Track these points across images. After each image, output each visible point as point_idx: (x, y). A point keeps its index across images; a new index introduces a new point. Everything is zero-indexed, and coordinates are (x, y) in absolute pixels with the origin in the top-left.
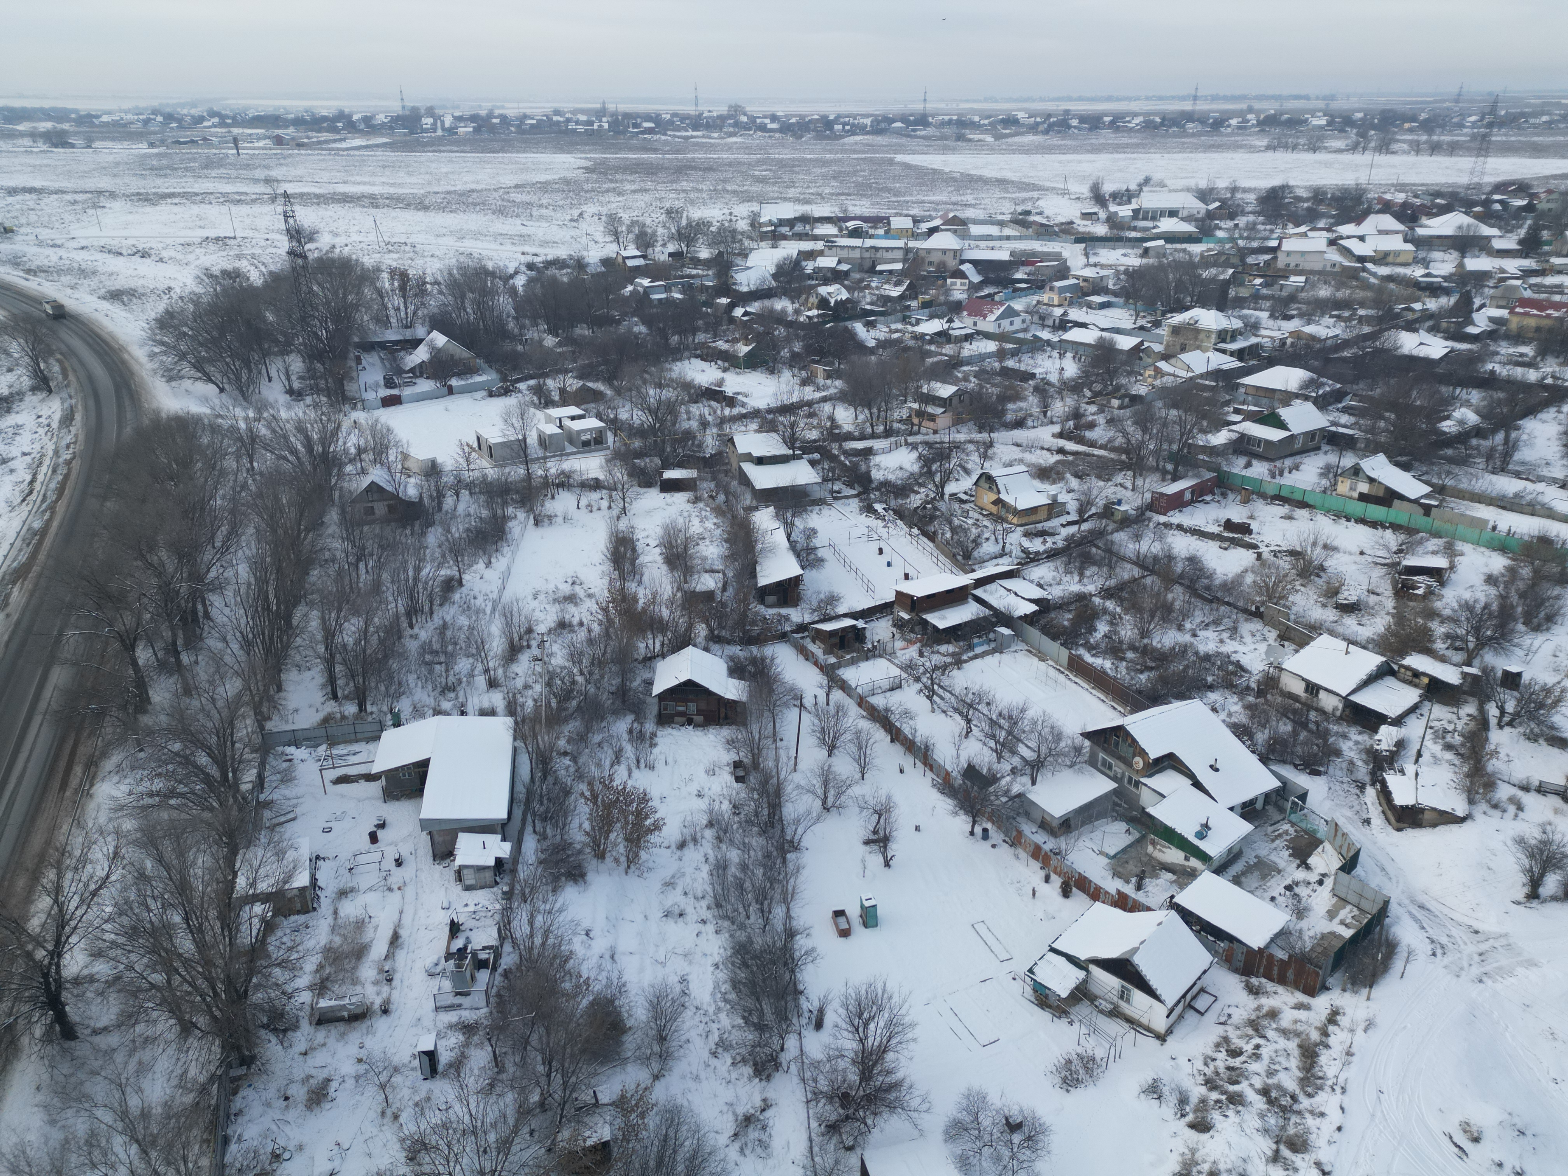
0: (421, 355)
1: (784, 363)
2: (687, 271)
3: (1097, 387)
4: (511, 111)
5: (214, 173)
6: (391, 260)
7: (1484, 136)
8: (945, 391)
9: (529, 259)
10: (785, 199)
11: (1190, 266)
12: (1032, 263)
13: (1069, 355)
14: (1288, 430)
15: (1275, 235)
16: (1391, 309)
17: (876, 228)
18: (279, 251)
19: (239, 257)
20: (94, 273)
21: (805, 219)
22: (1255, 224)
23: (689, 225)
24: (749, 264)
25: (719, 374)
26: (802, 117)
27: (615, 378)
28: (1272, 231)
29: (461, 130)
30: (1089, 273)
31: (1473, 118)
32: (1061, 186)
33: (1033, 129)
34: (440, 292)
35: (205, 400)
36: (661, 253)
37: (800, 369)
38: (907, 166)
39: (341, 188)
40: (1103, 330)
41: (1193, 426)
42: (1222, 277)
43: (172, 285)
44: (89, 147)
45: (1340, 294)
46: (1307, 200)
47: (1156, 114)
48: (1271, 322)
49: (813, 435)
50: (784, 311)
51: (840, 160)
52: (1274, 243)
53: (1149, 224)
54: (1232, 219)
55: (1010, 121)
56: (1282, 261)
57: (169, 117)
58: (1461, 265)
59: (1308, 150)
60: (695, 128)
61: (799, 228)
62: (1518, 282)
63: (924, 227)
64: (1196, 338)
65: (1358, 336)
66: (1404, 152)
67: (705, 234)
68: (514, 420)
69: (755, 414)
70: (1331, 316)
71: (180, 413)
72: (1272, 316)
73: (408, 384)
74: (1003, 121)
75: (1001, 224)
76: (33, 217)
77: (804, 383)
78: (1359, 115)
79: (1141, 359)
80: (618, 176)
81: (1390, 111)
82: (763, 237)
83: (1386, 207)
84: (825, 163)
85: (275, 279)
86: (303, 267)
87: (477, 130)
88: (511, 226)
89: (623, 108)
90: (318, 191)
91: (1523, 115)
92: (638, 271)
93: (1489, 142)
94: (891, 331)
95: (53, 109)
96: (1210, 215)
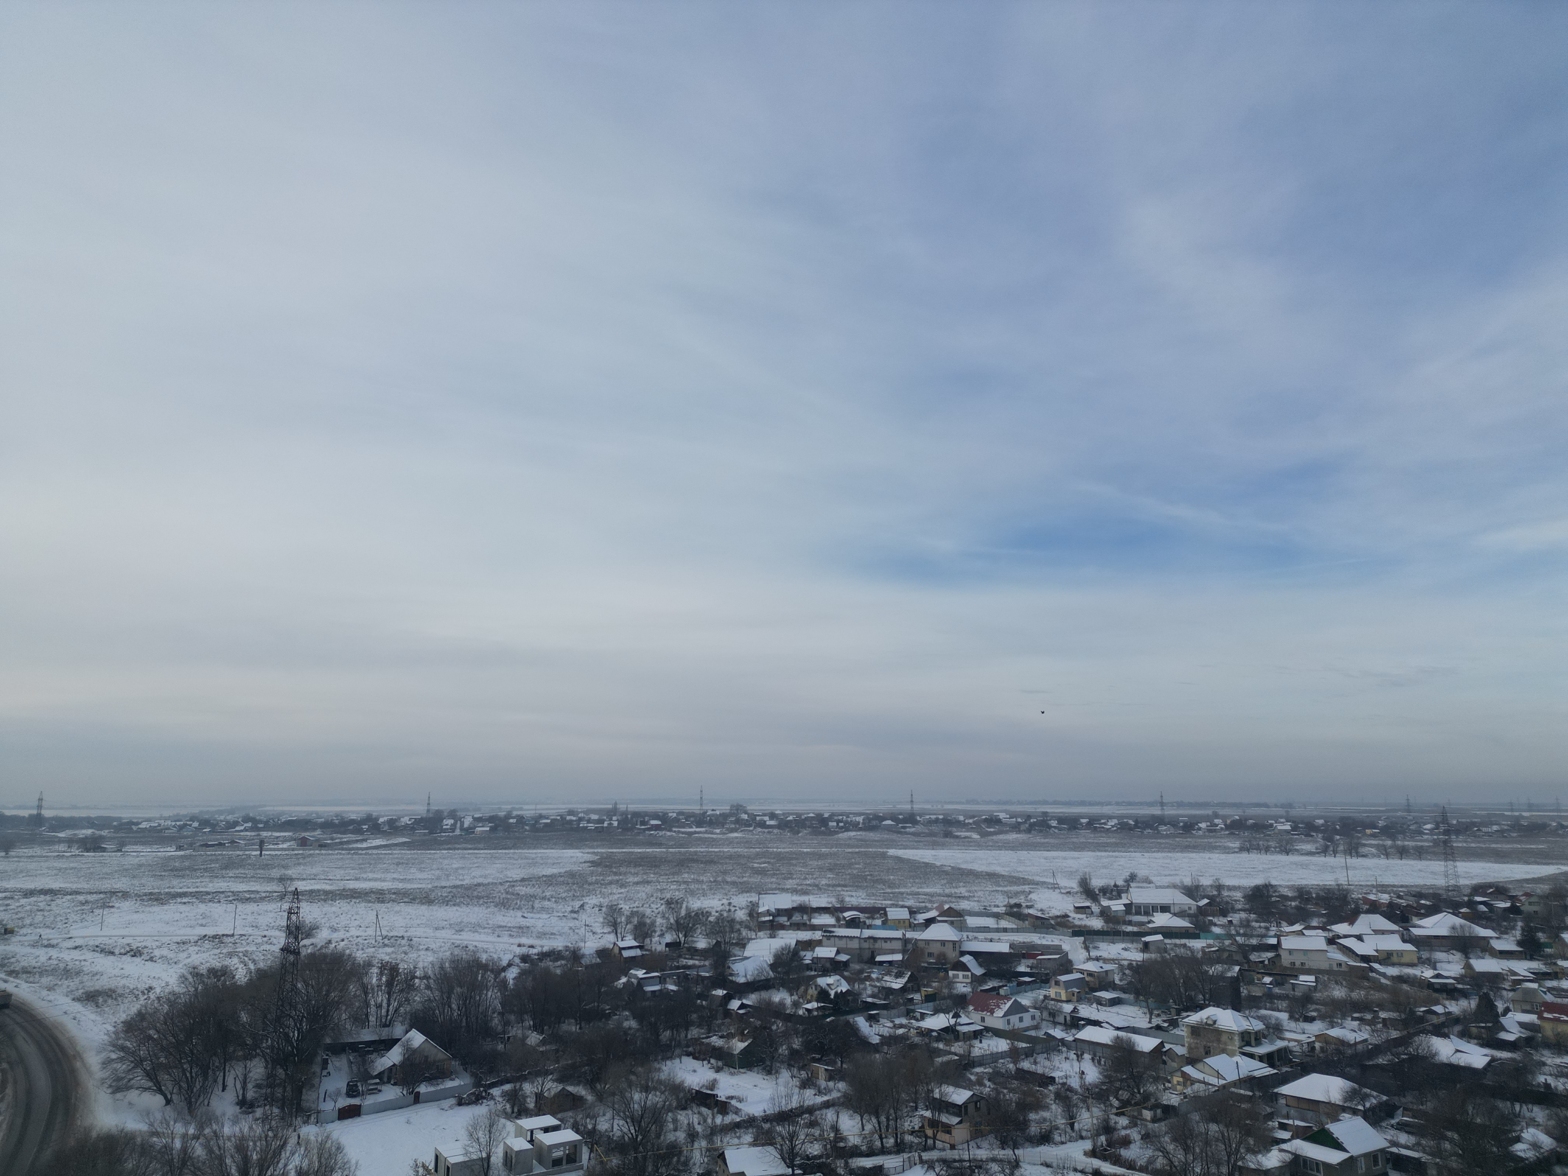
0: (394, 1056)
1: (782, 1062)
2: (684, 962)
3: (1125, 1095)
4: (528, 811)
5: (232, 873)
6: (385, 955)
7: (1445, 842)
8: (960, 1096)
9: (524, 950)
10: (784, 890)
11: (1193, 962)
12: (1034, 956)
13: (1087, 1056)
14: (1344, 1150)
15: (1272, 933)
16: (1412, 1013)
17: (873, 918)
18: (273, 948)
19: (230, 955)
20: (78, 973)
21: (803, 909)
22: (1248, 921)
23: (688, 915)
24: (746, 954)
25: (711, 1075)
26: (799, 815)
27: (599, 1080)
28: (1267, 929)
29: (478, 829)
30: (1092, 967)
31: (1428, 826)
32: (1051, 881)
33: (1016, 828)
34: (428, 987)
35: (146, 1114)
36: (658, 944)
37: (800, 1069)
38: (899, 859)
39: (352, 885)
40: (1118, 1029)
41: (1239, 1144)
42: (1229, 974)
43: (154, 985)
44: (120, 851)
45: (1355, 995)
46: (1293, 899)
47: (1129, 817)
48: (1293, 1025)
49: (815, 1149)
50: (782, 1004)
51: (835, 854)
52: (1274, 941)
53: (1143, 919)
54: (1225, 916)
55: (992, 821)
56: (1286, 960)
57: (205, 823)
58: (1468, 966)
59: (1279, 852)
60: (699, 824)
61: (797, 918)
62: (1534, 986)
63: (921, 918)
64: (1219, 1041)
65: (1388, 1041)
66: (1374, 856)
67: (704, 925)
68: (481, 1134)
69: (750, 1122)
70: (1354, 1019)
72: (1291, 1017)
73: (372, 1092)
74: (986, 820)
75: (997, 916)
76: (39, 917)
77: (805, 1085)
78: (1321, 822)
79: (1165, 1063)
80: (622, 869)
81: (1349, 818)
82: (762, 926)
83: (1374, 908)
84: (821, 856)
85: (261, 976)
86: (293, 964)
87: (493, 829)
88: (513, 918)
89: (632, 808)
90: (328, 888)
91: (1474, 824)
92: (634, 962)
93: (1452, 847)
94: (896, 1027)
95: (97, 818)
96: (1202, 911)
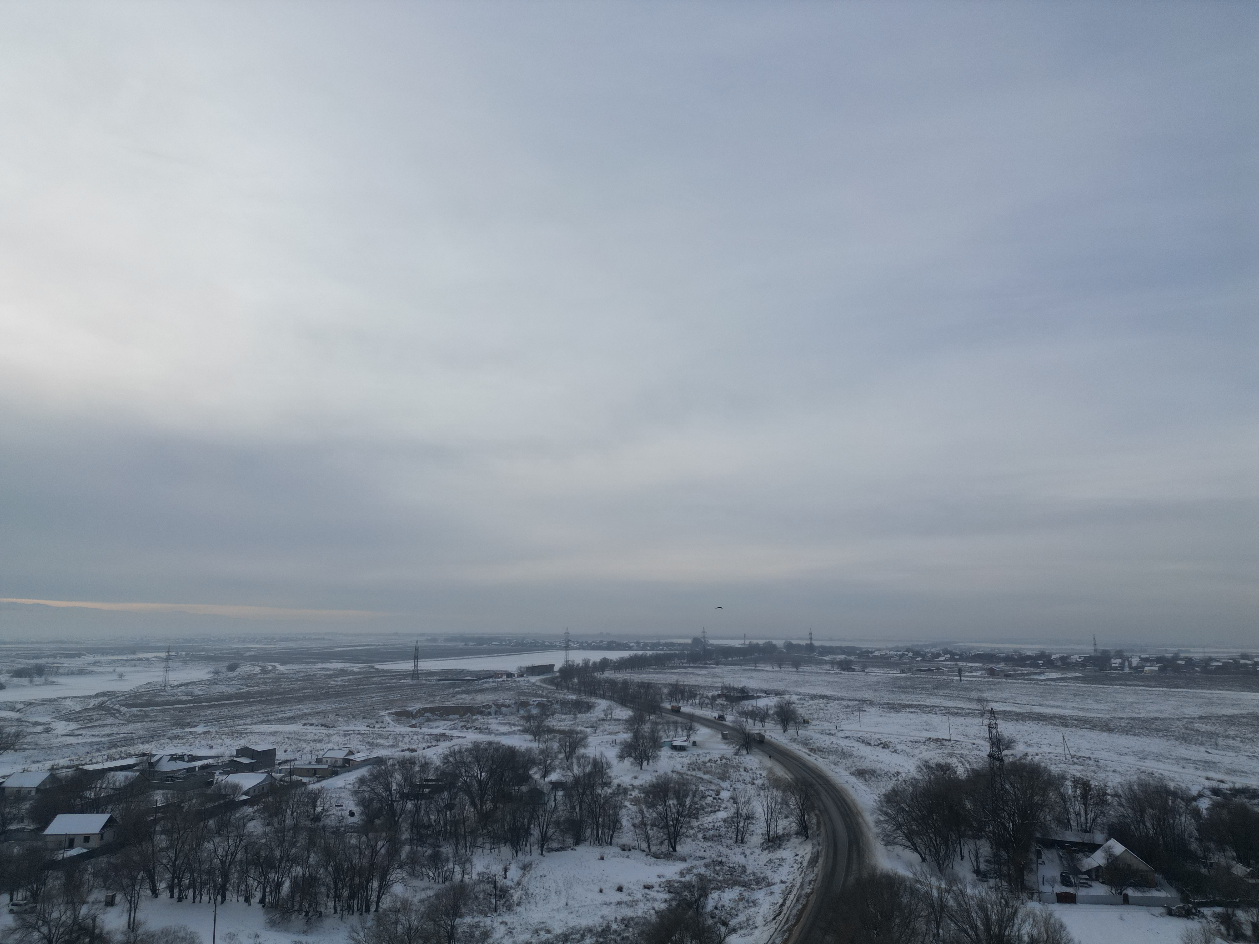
0: (1098, 859)
4: (1196, 654)
5: (941, 693)
6: (1075, 771)
9: (1214, 784)
18: (982, 754)
19: (951, 755)
20: (850, 756)
29: (1147, 669)
34: (1120, 804)
35: (910, 865)
39: (1038, 709)
43: (900, 770)
44: (863, 671)
57: (917, 654)
71: (890, 872)
73: (1084, 885)
76: (821, 715)
85: (976, 775)
86: (1000, 769)
87: (1161, 669)
88: (1196, 752)
90: (1018, 710)
